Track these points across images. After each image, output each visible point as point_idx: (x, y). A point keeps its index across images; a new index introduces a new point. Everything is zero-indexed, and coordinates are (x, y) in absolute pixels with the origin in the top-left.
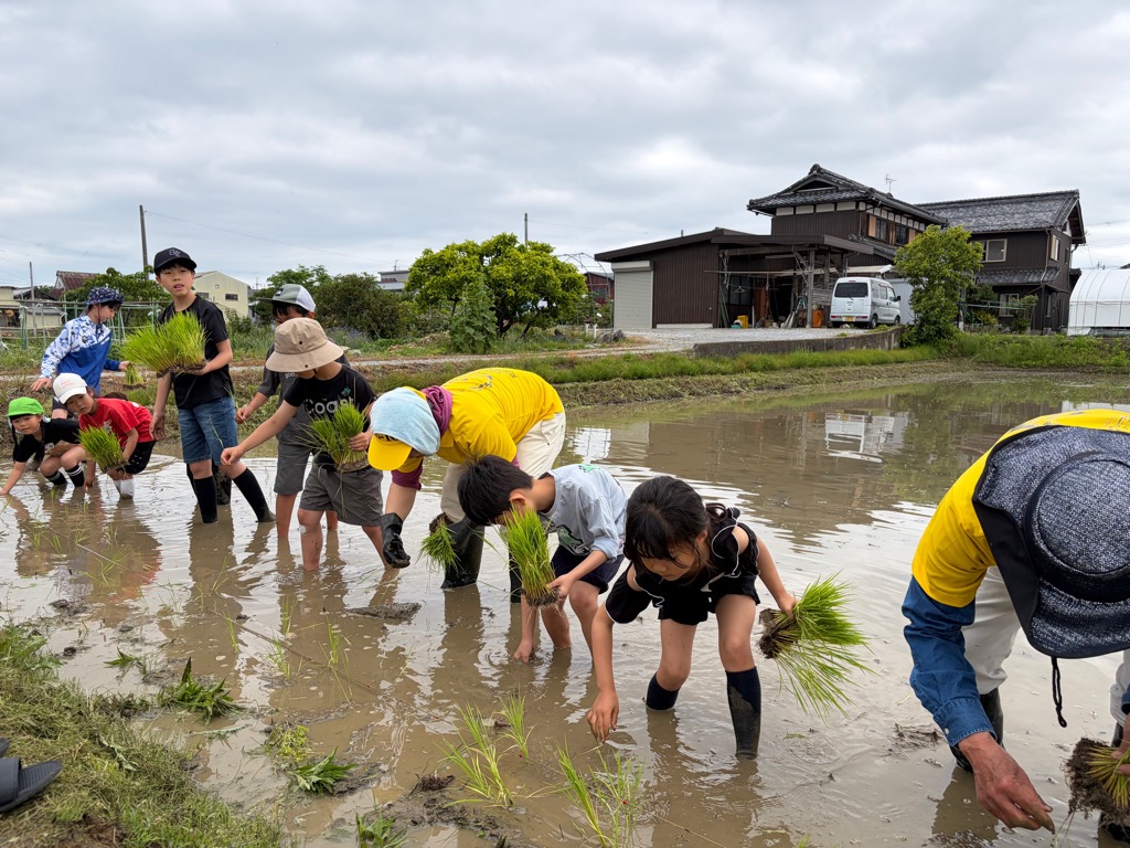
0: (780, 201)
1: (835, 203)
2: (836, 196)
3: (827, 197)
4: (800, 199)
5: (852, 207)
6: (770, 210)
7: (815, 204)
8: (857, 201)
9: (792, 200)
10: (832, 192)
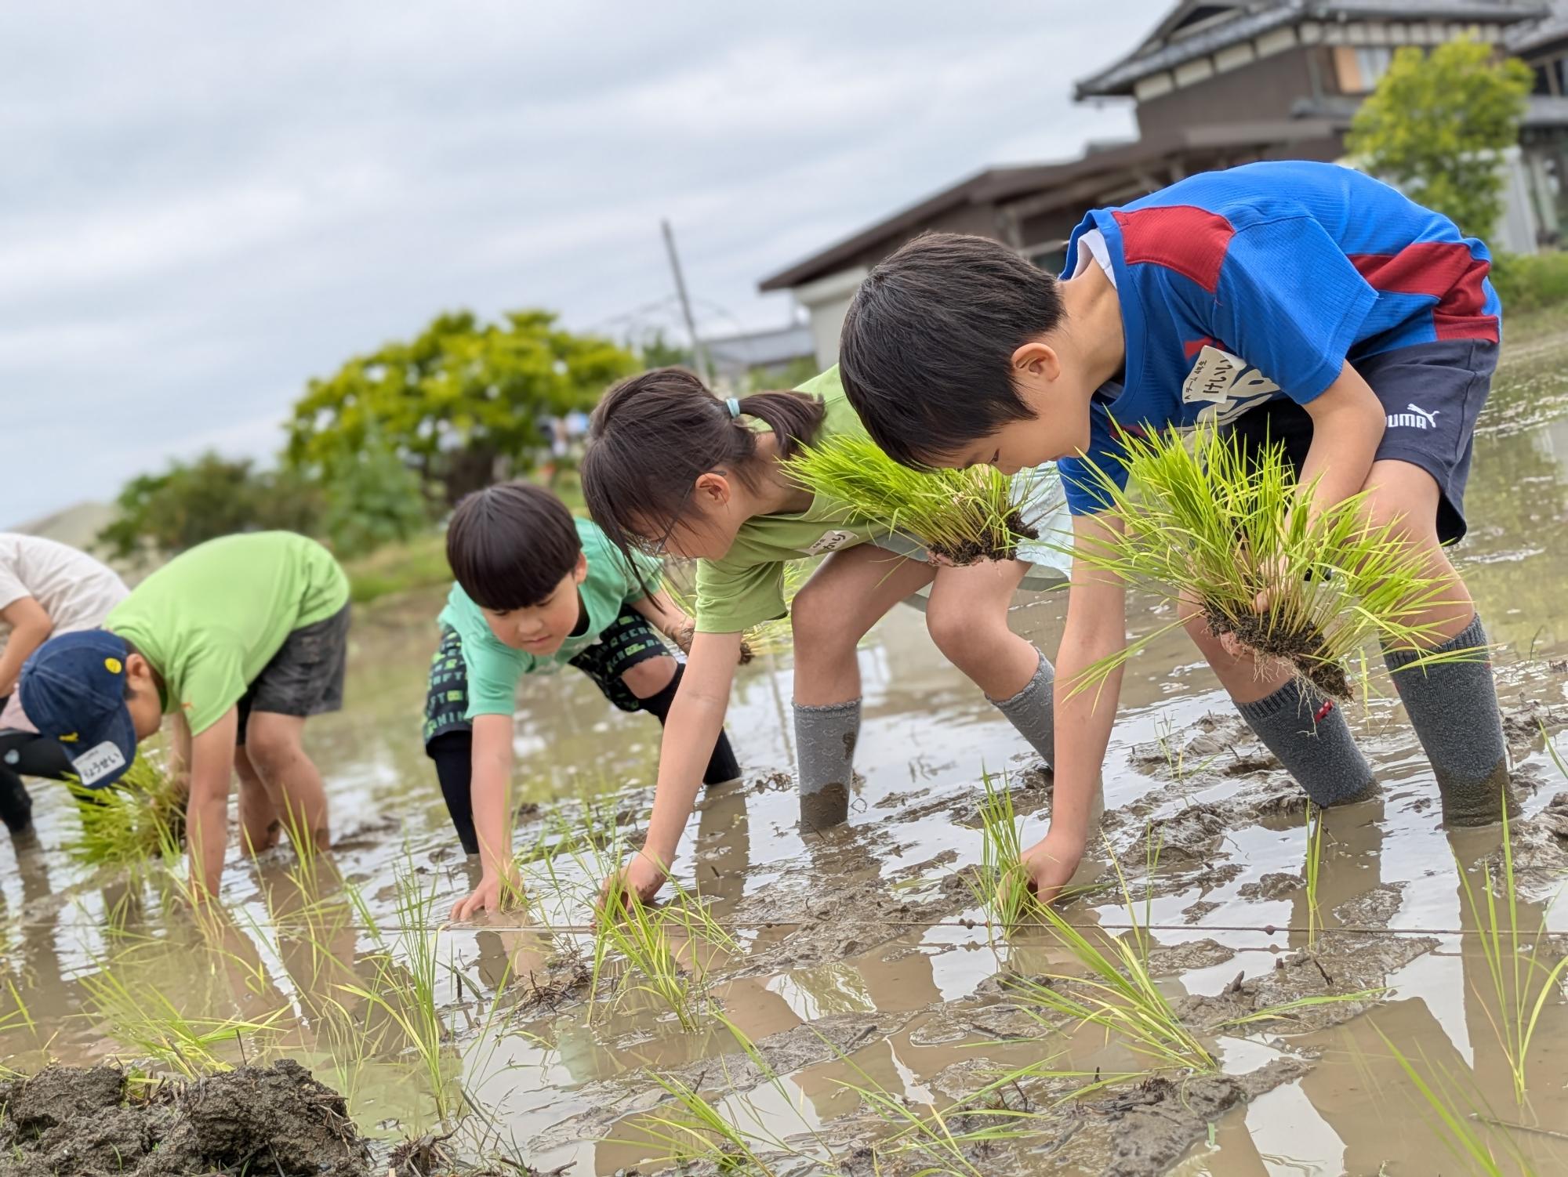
0: (1136, 69)
1: (1251, 41)
2: (1246, 27)
3: (1228, 35)
4: (1173, 54)
5: (1284, 41)
6: (1125, 89)
7: (1210, 55)
8: (1295, 24)
9: (1157, 61)
10: (1237, 19)
